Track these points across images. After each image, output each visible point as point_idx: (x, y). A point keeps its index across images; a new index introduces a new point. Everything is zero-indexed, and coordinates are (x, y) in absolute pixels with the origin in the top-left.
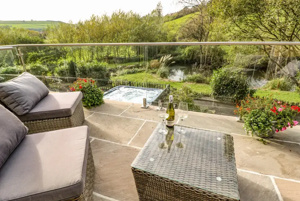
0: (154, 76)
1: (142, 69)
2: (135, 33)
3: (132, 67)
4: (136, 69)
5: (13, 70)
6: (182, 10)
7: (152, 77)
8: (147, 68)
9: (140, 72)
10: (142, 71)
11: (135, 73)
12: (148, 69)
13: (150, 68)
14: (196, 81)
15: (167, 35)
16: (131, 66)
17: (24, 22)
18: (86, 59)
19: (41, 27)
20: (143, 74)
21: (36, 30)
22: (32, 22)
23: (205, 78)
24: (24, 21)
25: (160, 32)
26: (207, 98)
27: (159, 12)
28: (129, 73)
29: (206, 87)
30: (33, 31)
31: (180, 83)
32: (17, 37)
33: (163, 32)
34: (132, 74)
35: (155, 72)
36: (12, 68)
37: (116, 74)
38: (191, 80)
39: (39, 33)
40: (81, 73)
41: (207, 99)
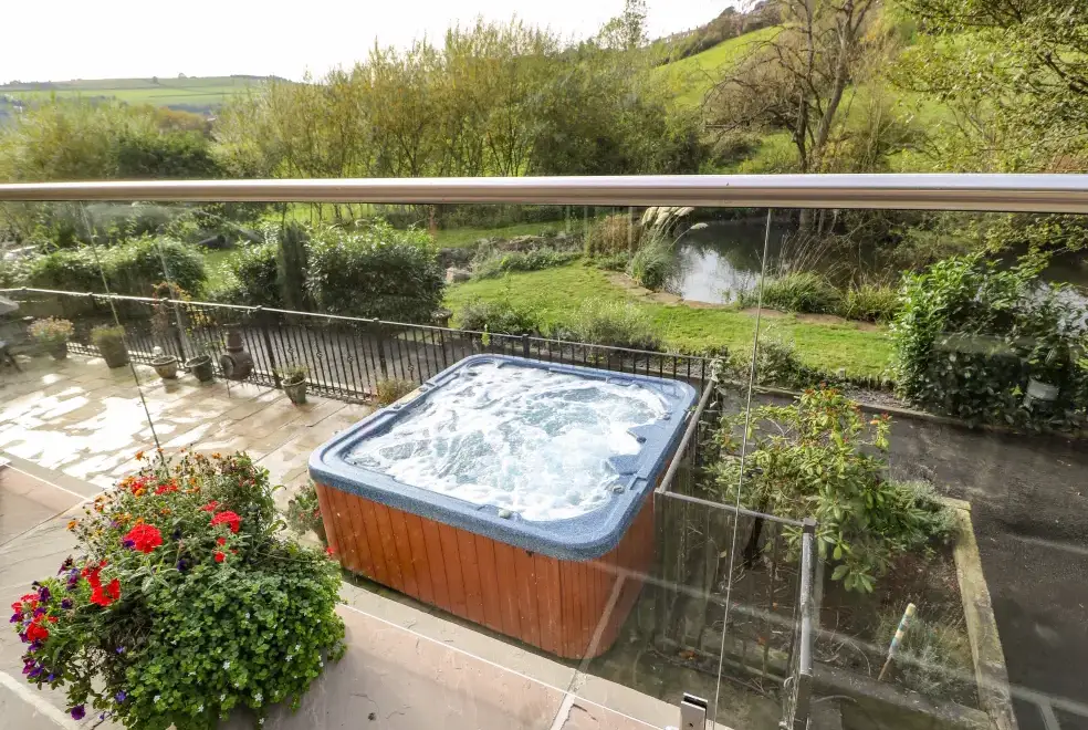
0: (616, 279)
1: (570, 253)
2: (541, 109)
3: (527, 242)
4: (545, 251)
5: (72, 263)
6: (714, 21)
7: (607, 286)
8: (586, 247)
9: (561, 263)
10: (569, 259)
11: (539, 269)
12: (592, 249)
13: (599, 247)
14: (796, 304)
15: (664, 114)
16: (525, 238)
17: (155, 83)
18: (359, 211)
19: (212, 99)
20: (569, 272)
21: (193, 109)
22: (182, 83)
23: (834, 291)
24: (155, 80)
25: (638, 102)
26: (871, 395)
27: (635, 27)
28: (518, 267)
29: (842, 332)
30: (184, 112)
31: (730, 311)
32: (114, 134)
33: (648, 102)
34: (530, 274)
35: (619, 265)
36: (68, 256)
37: (468, 273)
38: (773, 300)
39: (202, 120)
40: (326, 276)
41: (875, 406)
